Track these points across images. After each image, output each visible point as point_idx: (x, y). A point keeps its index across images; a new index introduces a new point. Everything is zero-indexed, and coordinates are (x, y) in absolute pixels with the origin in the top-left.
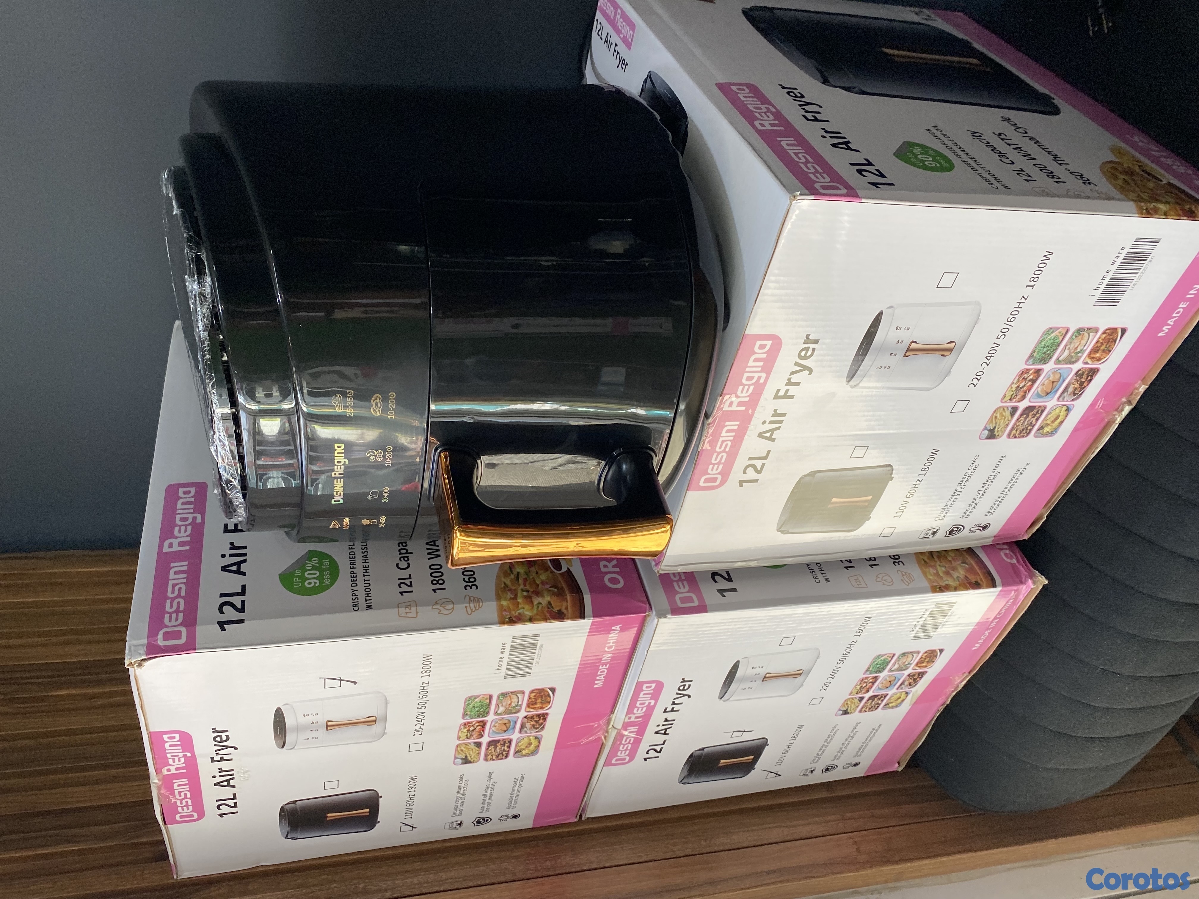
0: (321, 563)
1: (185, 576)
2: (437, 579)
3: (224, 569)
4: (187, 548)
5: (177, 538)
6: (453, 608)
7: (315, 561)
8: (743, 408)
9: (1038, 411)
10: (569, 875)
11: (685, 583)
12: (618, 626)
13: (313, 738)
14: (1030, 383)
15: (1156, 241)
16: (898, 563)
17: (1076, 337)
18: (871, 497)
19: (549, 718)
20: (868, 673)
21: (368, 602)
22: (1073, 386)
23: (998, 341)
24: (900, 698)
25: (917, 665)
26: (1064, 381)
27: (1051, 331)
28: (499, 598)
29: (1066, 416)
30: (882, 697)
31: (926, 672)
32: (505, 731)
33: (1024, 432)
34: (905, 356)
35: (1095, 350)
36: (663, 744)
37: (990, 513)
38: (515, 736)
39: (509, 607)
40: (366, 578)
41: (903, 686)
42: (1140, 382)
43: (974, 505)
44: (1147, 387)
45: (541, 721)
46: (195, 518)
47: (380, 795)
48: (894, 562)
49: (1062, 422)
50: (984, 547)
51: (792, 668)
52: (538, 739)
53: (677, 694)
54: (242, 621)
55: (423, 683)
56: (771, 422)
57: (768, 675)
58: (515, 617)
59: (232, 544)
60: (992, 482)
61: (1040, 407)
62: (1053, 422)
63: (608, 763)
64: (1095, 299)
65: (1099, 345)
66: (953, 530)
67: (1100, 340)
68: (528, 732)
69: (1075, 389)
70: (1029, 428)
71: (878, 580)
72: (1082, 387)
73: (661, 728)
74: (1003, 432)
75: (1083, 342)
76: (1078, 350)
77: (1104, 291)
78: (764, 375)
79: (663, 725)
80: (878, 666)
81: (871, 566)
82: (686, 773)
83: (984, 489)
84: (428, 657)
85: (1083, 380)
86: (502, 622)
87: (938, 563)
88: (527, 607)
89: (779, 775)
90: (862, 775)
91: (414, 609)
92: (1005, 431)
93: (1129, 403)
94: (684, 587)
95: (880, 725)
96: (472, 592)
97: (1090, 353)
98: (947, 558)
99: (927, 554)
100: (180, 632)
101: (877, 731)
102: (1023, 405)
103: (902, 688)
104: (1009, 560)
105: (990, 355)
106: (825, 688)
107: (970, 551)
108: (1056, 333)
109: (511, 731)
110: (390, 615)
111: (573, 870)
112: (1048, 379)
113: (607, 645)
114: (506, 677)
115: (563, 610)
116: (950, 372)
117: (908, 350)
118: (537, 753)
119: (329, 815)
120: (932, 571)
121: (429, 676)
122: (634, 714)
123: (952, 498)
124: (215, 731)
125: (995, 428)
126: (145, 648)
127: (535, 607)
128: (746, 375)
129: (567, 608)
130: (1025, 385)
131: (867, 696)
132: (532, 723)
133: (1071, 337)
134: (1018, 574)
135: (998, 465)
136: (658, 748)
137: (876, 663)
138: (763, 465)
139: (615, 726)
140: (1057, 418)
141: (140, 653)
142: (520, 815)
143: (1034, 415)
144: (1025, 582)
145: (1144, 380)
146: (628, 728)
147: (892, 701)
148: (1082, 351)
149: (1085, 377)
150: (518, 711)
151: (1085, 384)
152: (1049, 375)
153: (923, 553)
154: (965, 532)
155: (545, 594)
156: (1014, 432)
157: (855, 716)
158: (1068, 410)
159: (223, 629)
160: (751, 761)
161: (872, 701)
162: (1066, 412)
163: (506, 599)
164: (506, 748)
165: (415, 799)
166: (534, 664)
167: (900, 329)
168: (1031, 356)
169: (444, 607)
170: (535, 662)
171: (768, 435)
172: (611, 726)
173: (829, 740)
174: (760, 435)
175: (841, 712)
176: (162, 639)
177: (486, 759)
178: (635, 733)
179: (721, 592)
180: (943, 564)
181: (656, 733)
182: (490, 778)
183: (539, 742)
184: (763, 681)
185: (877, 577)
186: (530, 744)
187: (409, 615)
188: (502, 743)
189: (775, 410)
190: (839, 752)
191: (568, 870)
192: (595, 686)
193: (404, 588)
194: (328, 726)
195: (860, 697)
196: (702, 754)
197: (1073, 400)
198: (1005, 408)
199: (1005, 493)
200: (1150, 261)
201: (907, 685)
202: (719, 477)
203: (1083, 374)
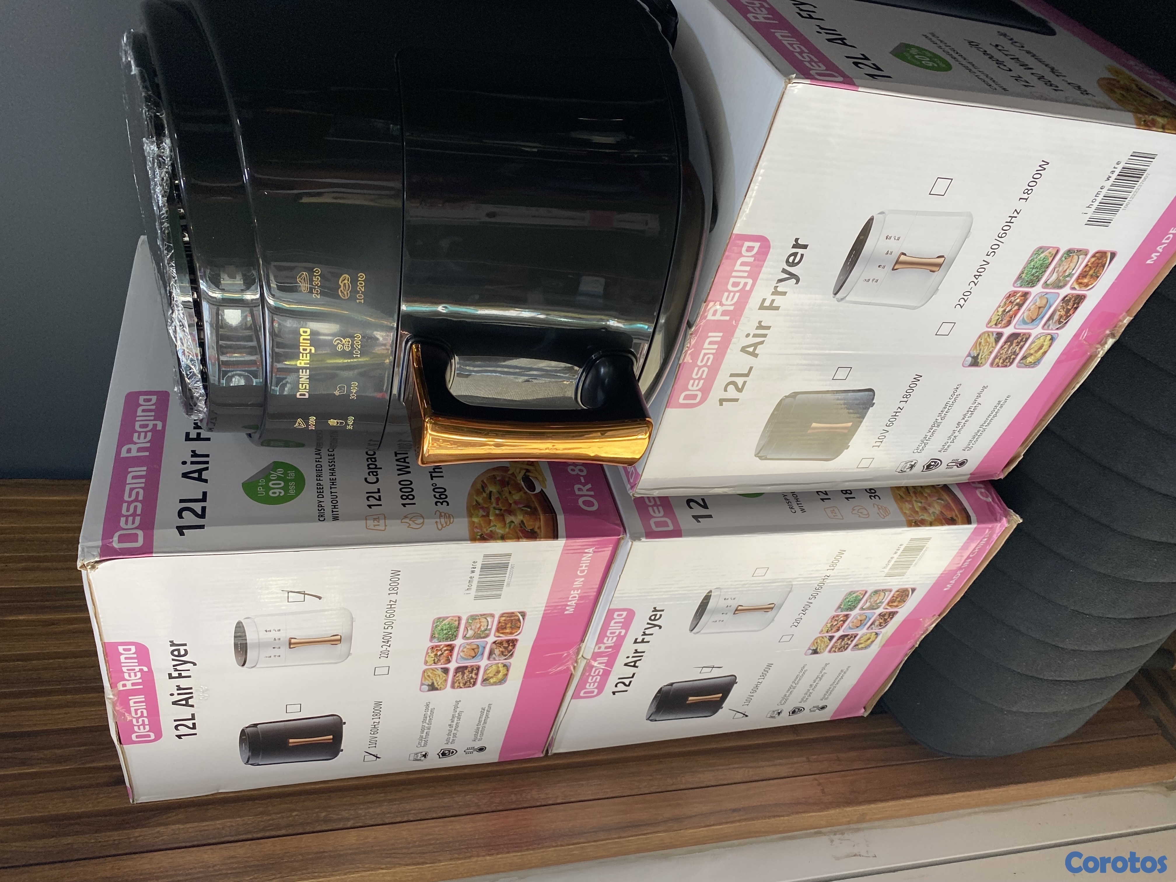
0: (285, 474)
1: (143, 480)
2: (407, 494)
3: (185, 475)
4: (147, 454)
5: (135, 443)
6: (423, 523)
7: (280, 472)
8: (727, 318)
9: (1022, 339)
10: (534, 809)
11: (660, 508)
12: (591, 550)
13: (275, 656)
14: (1016, 308)
15: (1152, 157)
16: (874, 497)
17: (1066, 259)
18: (851, 423)
19: (518, 645)
20: (839, 610)
21: (334, 513)
22: (1059, 313)
23: (987, 259)
24: (869, 639)
25: (888, 604)
26: (1050, 307)
27: (1042, 250)
28: (470, 515)
29: (1050, 346)
30: (851, 637)
31: (897, 612)
32: (473, 657)
33: (1007, 362)
34: (893, 269)
35: (1083, 275)
36: (632, 677)
37: (968, 448)
38: (483, 663)
39: (480, 524)
40: (333, 490)
41: (873, 626)
42: (1124, 314)
43: (952, 438)
44: (1132, 318)
45: (510, 648)
46: (155, 426)
47: (344, 721)
48: (870, 496)
49: (1045, 353)
50: (960, 485)
51: (764, 601)
52: (507, 667)
53: (648, 624)
54: (202, 527)
55: (390, 601)
56: (755, 336)
57: (740, 608)
58: (487, 534)
59: (193, 451)
60: (972, 414)
61: (1024, 334)
62: (1036, 352)
63: (575, 696)
64: (1087, 218)
65: (1088, 269)
66: (930, 465)
67: (1089, 263)
68: (497, 658)
69: (1061, 317)
70: (1013, 357)
71: (854, 512)
72: (1068, 315)
73: (630, 660)
74: (987, 360)
75: (1072, 265)
76: (1067, 274)
77: (1097, 209)
78: (750, 281)
79: (633, 657)
80: (850, 603)
81: (847, 498)
82: (654, 710)
83: (963, 421)
84: (396, 573)
85: (1069, 307)
86: (473, 539)
87: (914, 498)
88: (499, 525)
89: (747, 716)
90: (829, 719)
91: (382, 522)
92: (988, 358)
93: (1113, 335)
94: (659, 512)
95: (849, 667)
96: (443, 508)
97: (1078, 278)
98: (922, 494)
99: (903, 489)
100: (136, 535)
101: (845, 673)
102: (1008, 331)
103: (872, 629)
104: (984, 499)
105: (979, 274)
106: (796, 624)
107: (946, 488)
108: (1046, 253)
109: (479, 657)
110: (357, 527)
111: (538, 804)
112: (1035, 303)
113: (580, 569)
114: (477, 598)
115: (536, 530)
116: (937, 289)
117: (897, 262)
118: (505, 681)
119: (291, 741)
120: (908, 506)
121: (397, 593)
122: (605, 644)
123: (931, 429)
124: (172, 644)
125: (978, 355)
126: (99, 549)
127: (508, 525)
128: (732, 280)
129: (539, 528)
130: (1011, 309)
131: (837, 635)
132: (501, 649)
133: (1060, 259)
134: (993, 512)
135: (979, 396)
136: (627, 681)
137: (847, 600)
138: (745, 382)
139: (584, 656)
140: (1040, 348)
141: (94, 555)
142: (486, 748)
143: (1018, 343)
144: (1000, 520)
145: (1128, 312)
146: (598, 659)
147: (861, 642)
148: (1070, 275)
149: (1071, 303)
150: (487, 636)
151: (1071, 312)
152: (1036, 300)
153: (899, 488)
154: (942, 468)
155: (518, 512)
156: (997, 360)
157: (825, 656)
158: (1052, 339)
159: (182, 534)
160: (719, 699)
161: (842, 641)
162: (1050, 341)
163: (477, 516)
164: (474, 676)
165: (380, 727)
166: (505, 585)
167: (890, 238)
168: (1019, 277)
169: (413, 521)
170: (505, 584)
171: (751, 349)
172: (580, 656)
173: (797, 680)
174: (743, 350)
175: (811, 651)
176: (117, 541)
177: (453, 687)
178: (604, 665)
179: (696, 517)
180: (919, 499)
181: (626, 665)
182: (456, 707)
183: (508, 670)
184: (734, 614)
185: (853, 510)
186: (498, 672)
187: (377, 528)
188: (470, 669)
189: (760, 322)
190: (806, 694)
191: (534, 804)
192: (566, 613)
193: (372, 501)
194: (291, 644)
195: (830, 636)
196: (670, 690)
197: (1057, 329)
198: (991, 334)
199: (984, 427)
200: (1145, 179)
201: (877, 626)
202: (700, 394)
203: (1069, 300)
